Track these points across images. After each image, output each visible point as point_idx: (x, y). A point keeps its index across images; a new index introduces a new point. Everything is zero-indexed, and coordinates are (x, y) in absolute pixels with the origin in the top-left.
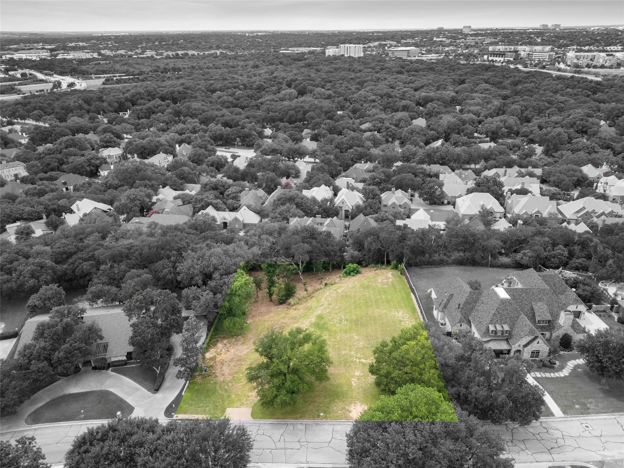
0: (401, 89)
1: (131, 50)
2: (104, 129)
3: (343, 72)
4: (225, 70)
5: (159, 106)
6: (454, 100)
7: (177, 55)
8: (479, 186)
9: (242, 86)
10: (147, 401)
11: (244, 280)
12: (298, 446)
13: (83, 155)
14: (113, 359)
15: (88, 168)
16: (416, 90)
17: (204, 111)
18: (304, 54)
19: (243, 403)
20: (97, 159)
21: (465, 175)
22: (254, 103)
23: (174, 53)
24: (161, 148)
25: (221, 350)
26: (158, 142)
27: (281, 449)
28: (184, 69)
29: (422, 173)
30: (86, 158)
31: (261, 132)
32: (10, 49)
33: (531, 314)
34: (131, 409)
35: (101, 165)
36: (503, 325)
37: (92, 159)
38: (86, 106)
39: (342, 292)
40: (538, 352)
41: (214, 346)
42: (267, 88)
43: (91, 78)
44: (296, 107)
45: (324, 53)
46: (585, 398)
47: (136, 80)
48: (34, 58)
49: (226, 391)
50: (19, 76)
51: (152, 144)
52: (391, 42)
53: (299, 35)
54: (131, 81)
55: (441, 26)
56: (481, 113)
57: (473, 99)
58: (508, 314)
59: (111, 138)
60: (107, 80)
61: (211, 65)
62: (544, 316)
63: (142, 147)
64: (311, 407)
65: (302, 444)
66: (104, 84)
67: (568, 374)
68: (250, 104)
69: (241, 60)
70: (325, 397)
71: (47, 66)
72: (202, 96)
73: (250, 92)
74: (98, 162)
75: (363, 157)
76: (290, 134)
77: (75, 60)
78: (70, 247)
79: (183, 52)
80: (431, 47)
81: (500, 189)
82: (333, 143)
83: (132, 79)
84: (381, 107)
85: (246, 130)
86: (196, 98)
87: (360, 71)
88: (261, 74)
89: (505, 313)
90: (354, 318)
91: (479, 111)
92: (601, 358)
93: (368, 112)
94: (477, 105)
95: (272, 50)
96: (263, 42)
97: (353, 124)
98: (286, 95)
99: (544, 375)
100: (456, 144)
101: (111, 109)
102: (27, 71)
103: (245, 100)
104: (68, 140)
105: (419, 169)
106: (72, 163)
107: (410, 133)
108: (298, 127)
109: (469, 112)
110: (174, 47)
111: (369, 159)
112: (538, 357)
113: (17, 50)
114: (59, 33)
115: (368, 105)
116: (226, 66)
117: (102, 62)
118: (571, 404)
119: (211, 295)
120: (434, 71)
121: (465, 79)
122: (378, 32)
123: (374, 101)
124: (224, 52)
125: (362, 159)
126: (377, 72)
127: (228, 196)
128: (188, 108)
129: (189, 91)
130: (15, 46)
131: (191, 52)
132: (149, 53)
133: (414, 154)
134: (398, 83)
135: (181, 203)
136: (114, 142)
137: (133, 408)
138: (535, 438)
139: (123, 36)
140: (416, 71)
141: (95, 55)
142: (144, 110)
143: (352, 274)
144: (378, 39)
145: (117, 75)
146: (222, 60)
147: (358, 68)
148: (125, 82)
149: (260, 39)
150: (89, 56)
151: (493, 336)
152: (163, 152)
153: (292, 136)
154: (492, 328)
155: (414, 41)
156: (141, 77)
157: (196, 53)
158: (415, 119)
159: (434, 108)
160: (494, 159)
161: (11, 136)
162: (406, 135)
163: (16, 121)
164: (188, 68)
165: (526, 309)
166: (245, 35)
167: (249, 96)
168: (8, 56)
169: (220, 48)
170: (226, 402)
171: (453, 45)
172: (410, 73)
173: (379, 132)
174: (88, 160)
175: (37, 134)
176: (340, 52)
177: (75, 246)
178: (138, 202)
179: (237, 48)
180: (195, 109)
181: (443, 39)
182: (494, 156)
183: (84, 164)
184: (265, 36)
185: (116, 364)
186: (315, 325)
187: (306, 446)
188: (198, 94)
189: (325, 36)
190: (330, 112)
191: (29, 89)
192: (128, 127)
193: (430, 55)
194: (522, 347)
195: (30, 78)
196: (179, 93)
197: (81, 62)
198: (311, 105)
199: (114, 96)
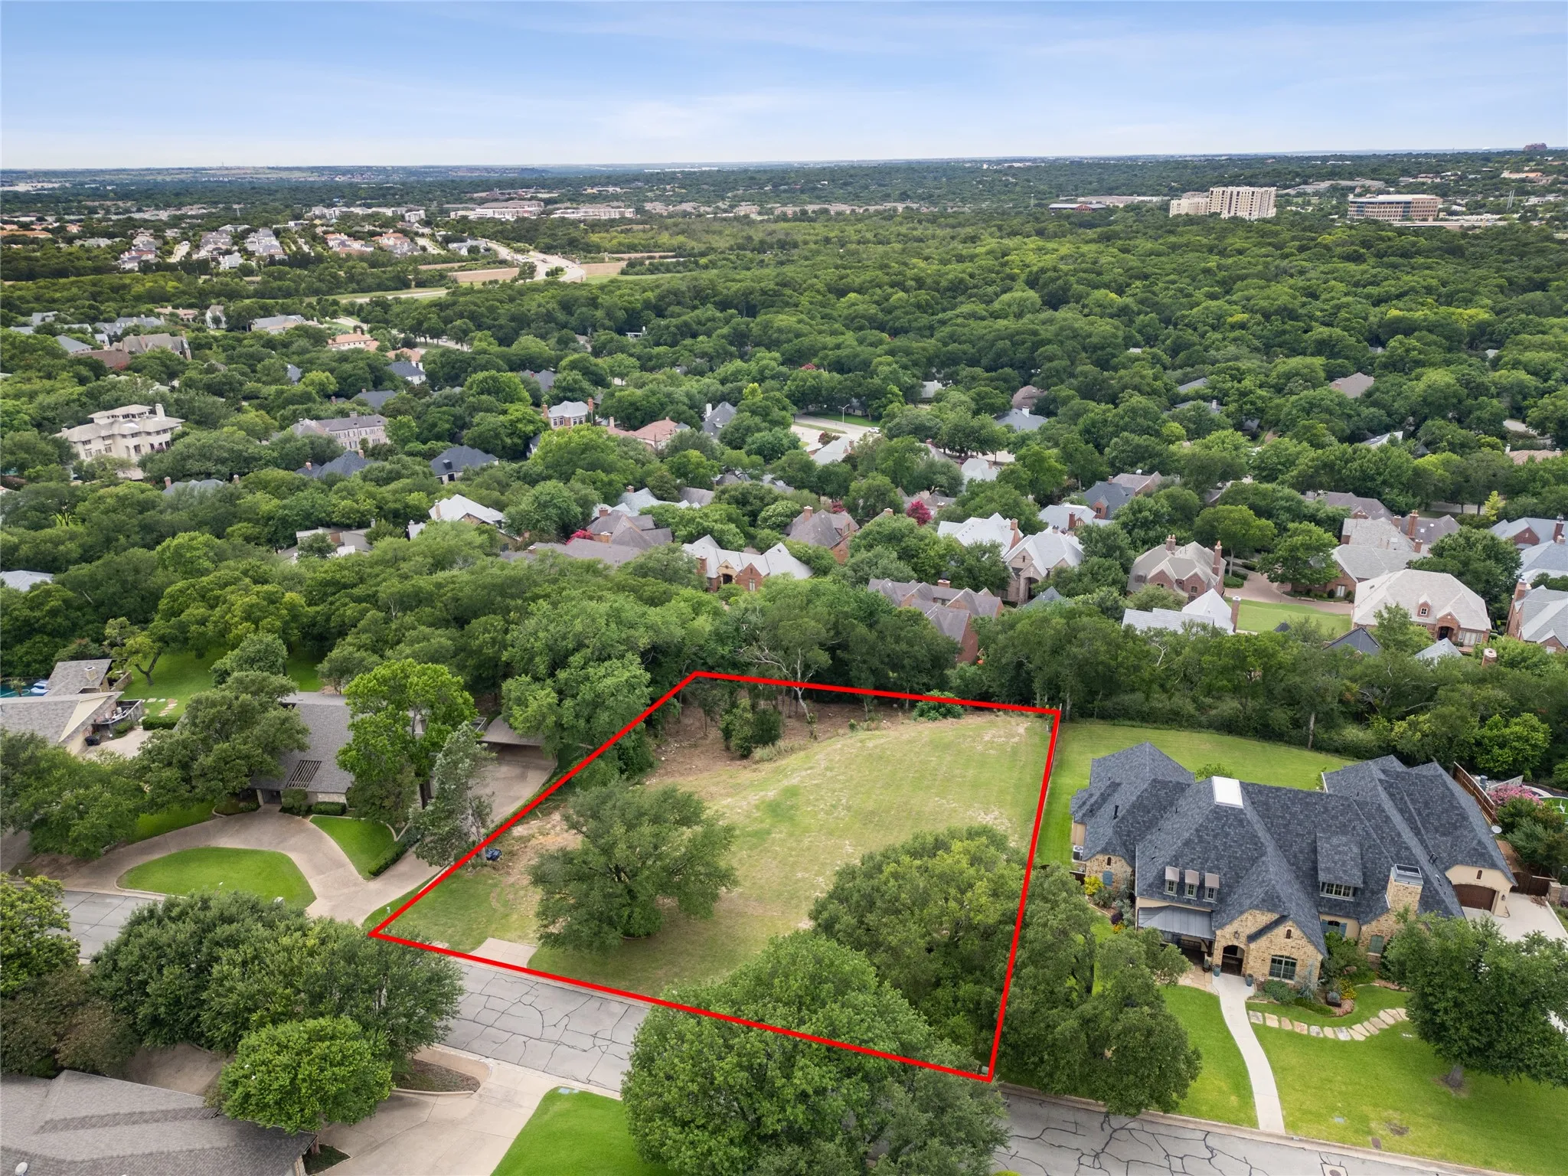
0: (1333, 298)
1: (708, 203)
2: (572, 362)
3: (1191, 255)
4: (898, 246)
5: (709, 320)
6: (1483, 333)
7: (804, 213)
8: (1440, 555)
9: (913, 283)
10: (346, 891)
11: (627, 674)
12: (587, 1042)
13: (505, 412)
14: (322, 798)
15: (508, 441)
16: (1377, 303)
17: (798, 336)
18: (1110, 211)
19: (527, 935)
20: (531, 422)
21: (1429, 529)
22: (925, 320)
23: (797, 209)
24: (669, 408)
25: (554, 826)
26: (669, 395)
27: (550, 1042)
28: (806, 243)
29: (1288, 510)
30: (509, 417)
31: (913, 387)
32: (472, 200)
33: (1309, 864)
34: (311, 898)
35: (535, 434)
36: (1207, 875)
37: (519, 420)
38: (561, 316)
39: (876, 747)
40: (1292, 964)
41: (544, 815)
42: (975, 287)
43: (602, 261)
44: (1018, 333)
45: (1167, 210)
46: (1376, 1105)
47: (692, 266)
48: (509, 217)
49: (506, 904)
50: (464, 252)
51: (653, 400)
52: (1368, 183)
53: (1115, 165)
54: (681, 268)
55: (1538, 141)
56: (1555, 370)
57: (1543, 333)
58: (1226, 847)
59: (575, 381)
60: (632, 264)
61: (869, 236)
62: (1341, 874)
63: (632, 404)
64: (661, 973)
65: (598, 1042)
66: (623, 273)
67: (1362, 1038)
68: (915, 324)
69: (947, 225)
70: (703, 958)
71: (523, 232)
72: (811, 303)
73: (923, 295)
74: (531, 428)
75: (1142, 459)
76: (978, 394)
77: (584, 221)
78: (346, 572)
79: (816, 207)
80: (1486, 197)
81: (1510, 571)
82: (1081, 421)
83: (684, 264)
84: (1257, 343)
85: (877, 381)
86: (796, 305)
87: (1240, 252)
88: (977, 255)
89: (1218, 843)
90: (870, 805)
91: (1552, 365)
92: (1431, 999)
93: (1213, 352)
94: (1551, 348)
95: (1033, 202)
96: (1016, 184)
97: (1156, 378)
98: (1009, 306)
99: (1287, 1025)
100: (1432, 446)
101: (607, 322)
102: (482, 243)
103: (906, 313)
104: (485, 380)
105: (1282, 499)
106: (478, 425)
107: (1303, 409)
108: (1005, 380)
109: (1516, 365)
110: (804, 197)
111: (1161, 465)
112: (1291, 978)
113: (482, 202)
114: (578, 167)
115: (1219, 336)
116: (905, 239)
117: (635, 227)
118: (1324, 1111)
119: (553, 699)
120: (1462, 255)
121: (1549, 280)
122: (1342, 157)
123: (1243, 326)
124: (915, 206)
125: (1140, 465)
126: (1285, 256)
127: (765, 520)
128: (766, 326)
129: (788, 292)
130: (484, 194)
131: (834, 208)
132: (743, 209)
133: (1290, 463)
134: (1333, 283)
135: (651, 525)
136: (582, 390)
137: (314, 898)
138: (1166, 1163)
139: (703, 173)
140: (1402, 256)
141: (629, 213)
142: (672, 329)
143: (933, 713)
144: (1332, 174)
145: (657, 255)
146: (901, 224)
147: (1237, 246)
148: (668, 271)
149: (1014, 176)
150: (615, 214)
151: (1172, 899)
152: (672, 419)
153: (983, 398)
154: (1171, 874)
155: (1438, 180)
156: (703, 261)
157: (847, 209)
158: (1345, 375)
159: (1408, 351)
160: (1535, 494)
161: (394, 369)
162: (1289, 413)
163: (423, 339)
164: (816, 243)
165: (1295, 848)
166: (980, 169)
167: (919, 306)
168: (461, 213)
169: (908, 197)
170: (494, 926)
171: (1559, 190)
172: (1385, 259)
173: (1221, 403)
174: (513, 423)
175: (443, 367)
176: (1209, 205)
177: (357, 573)
178: (553, 511)
179: (951, 196)
180: (780, 330)
181: (1532, 175)
182: (1538, 484)
183: (502, 431)
184: (1029, 169)
185: (322, 807)
186: (770, 805)
187: (604, 1049)
188: (804, 300)
189: (1186, 167)
190: (1103, 348)
191: (473, 278)
192: (626, 363)
193: (1475, 217)
194: (1243, 938)
195: (484, 257)
196: (764, 292)
197: (595, 226)
198: (1062, 329)
199: (621, 296)
